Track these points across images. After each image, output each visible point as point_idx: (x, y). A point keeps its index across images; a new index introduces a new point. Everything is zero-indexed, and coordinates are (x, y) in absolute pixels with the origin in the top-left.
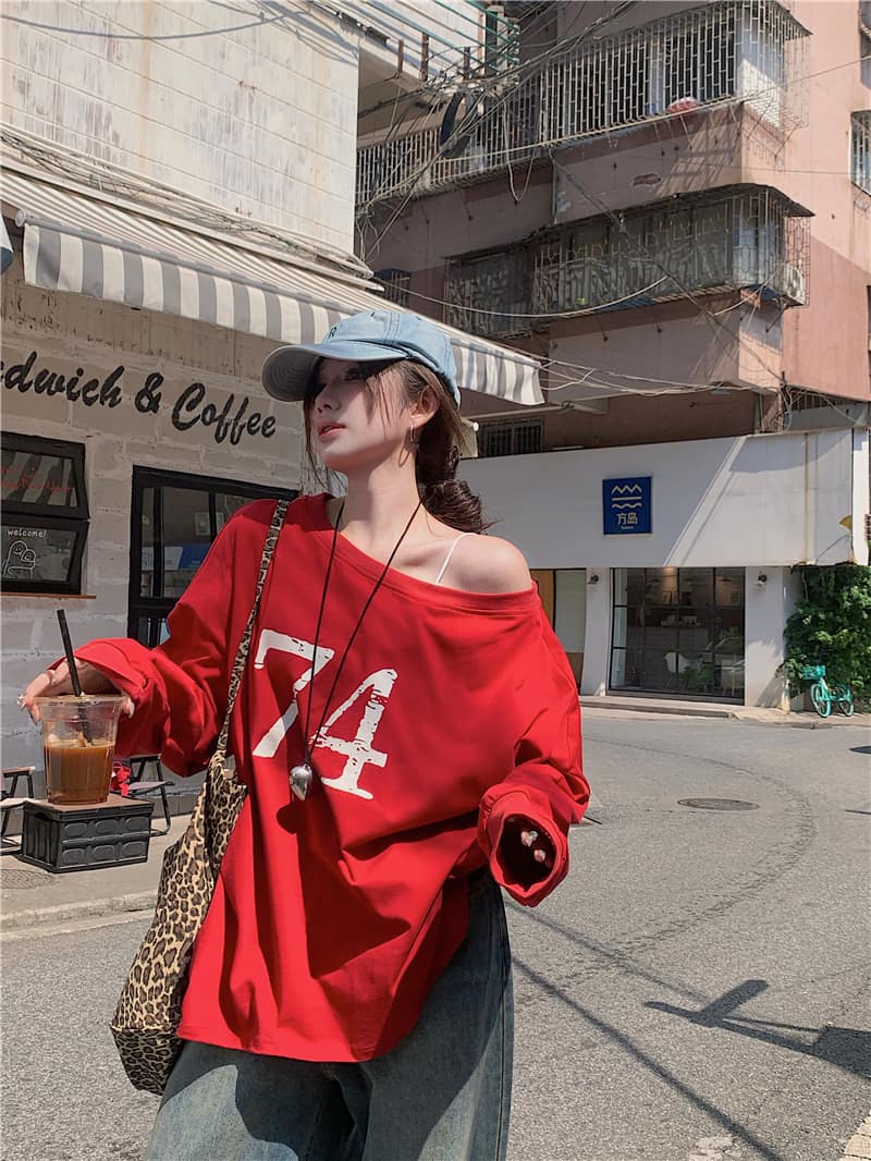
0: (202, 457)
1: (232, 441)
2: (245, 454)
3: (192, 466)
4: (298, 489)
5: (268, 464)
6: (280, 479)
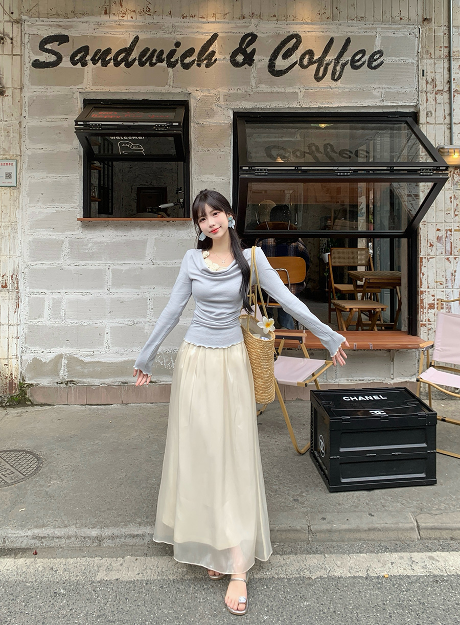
0: (300, 95)
1: (333, 79)
2: (349, 87)
3: (291, 106)
4: (416, 110)
6: (390, 104)
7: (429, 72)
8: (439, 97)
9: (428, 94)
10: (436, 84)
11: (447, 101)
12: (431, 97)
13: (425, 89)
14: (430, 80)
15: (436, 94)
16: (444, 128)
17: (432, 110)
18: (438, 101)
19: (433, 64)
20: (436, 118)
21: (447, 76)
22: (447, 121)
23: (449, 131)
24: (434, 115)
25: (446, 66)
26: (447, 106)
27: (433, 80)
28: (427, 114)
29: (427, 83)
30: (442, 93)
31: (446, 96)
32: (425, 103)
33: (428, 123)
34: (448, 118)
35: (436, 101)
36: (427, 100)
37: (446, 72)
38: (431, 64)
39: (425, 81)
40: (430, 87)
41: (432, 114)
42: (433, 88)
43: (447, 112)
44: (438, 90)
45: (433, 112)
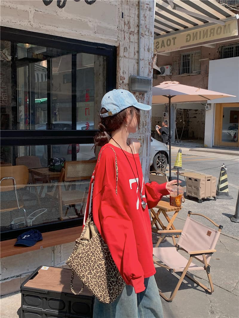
0: (31, 16)
1: (59, 5)
2: (70, 16)
3: (23, 24)
4: (116, 45)
5: (90, 25)
6: (100, 36)
7: (126, 15)
8: (131, 36)
9: (125, 33)
10: (130, 26)
11: (137, 41)
12: (127, 35)
13: (123, 29)
14: (127, 23)
15: (130, 34)
16: (134, 62)
17: (127, 47)
18: (131, 41)
19: (129, 9)
20: (130, 54)
21: (137, 21)
22: (136, 57)
23: (137, 64)
24: (128, 51)
25: (137, 13)
26: (136, 45)
27: (128, 22)
28: (124, 49)
29: (125, 24)
30: (133, 34)
31: (136, 37)
32: (123, 40)
33: (125, 56)
34: (137, 54)
35: (130, 40)
36: (125, 38)
37: (136, 18)
38: (127, 9)
39: (123, 22)
40: (126, 28)
41: (127, 49)
42: (128, 29)
43: (136, 49)
44: (131, 31)
45: (128, 48)
